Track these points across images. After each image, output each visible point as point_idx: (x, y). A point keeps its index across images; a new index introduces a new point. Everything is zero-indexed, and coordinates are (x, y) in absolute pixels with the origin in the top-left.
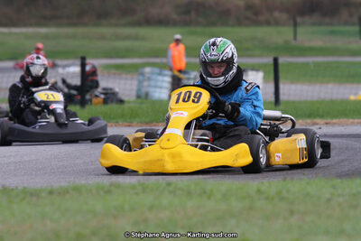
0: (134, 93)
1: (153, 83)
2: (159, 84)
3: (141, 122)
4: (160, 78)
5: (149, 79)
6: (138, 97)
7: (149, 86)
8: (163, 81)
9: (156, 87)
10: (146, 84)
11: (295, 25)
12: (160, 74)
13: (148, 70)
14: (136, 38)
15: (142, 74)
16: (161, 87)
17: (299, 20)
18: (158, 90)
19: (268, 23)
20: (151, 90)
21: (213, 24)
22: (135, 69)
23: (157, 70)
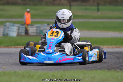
0: (2, 34)
1: (10, 30)
2: (13, 30)
3: (5, 46)
4: (13, 27)
5: (8, 28)
6: (4, 35)
7: (8, 31)
8: (14, 29)
9: (11, 31)
10: (7, 30)
11: (71, 6)
12: (13, 26)
13: (8, 24)
14: (3, 10)
15: (5, 26)
16: (13, 31)
17: (72, 3)
18: (12, 32)
19: (59, 5)
20: (9, 32)
21: (36, 5)
22: (3, 23)
23: (11, 24)
